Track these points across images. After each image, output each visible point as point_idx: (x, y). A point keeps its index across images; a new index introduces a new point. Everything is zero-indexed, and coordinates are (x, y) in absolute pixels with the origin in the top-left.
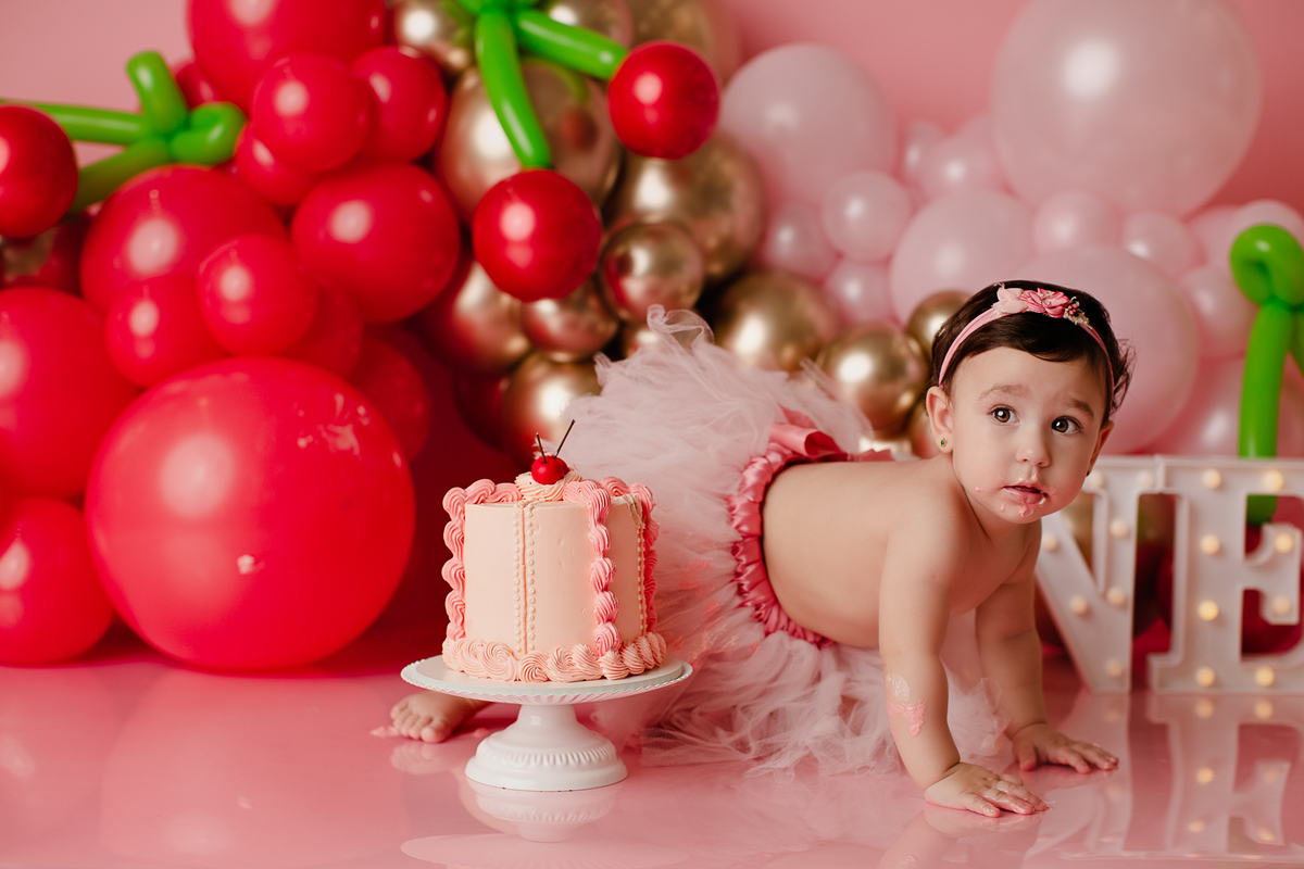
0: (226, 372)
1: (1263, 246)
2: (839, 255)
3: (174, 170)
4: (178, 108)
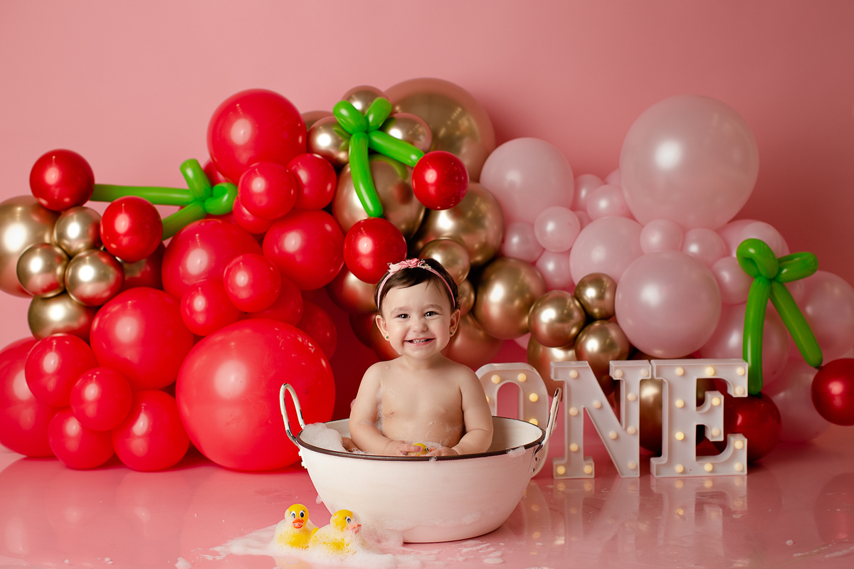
2: (544, 249)
3: (206, 222)
4: (207, 187)
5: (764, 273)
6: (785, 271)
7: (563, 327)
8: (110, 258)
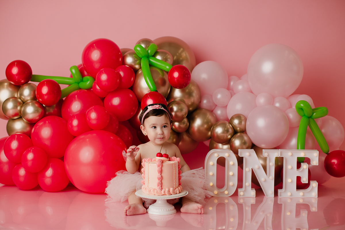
0: (92, 134)
1: (302, 105)
2: (216, 105)
3: (80, 91)
4: (80, 77)
5: (306, 114)
6: (315, 114)
7: (225, 135)
8: (40, 104)
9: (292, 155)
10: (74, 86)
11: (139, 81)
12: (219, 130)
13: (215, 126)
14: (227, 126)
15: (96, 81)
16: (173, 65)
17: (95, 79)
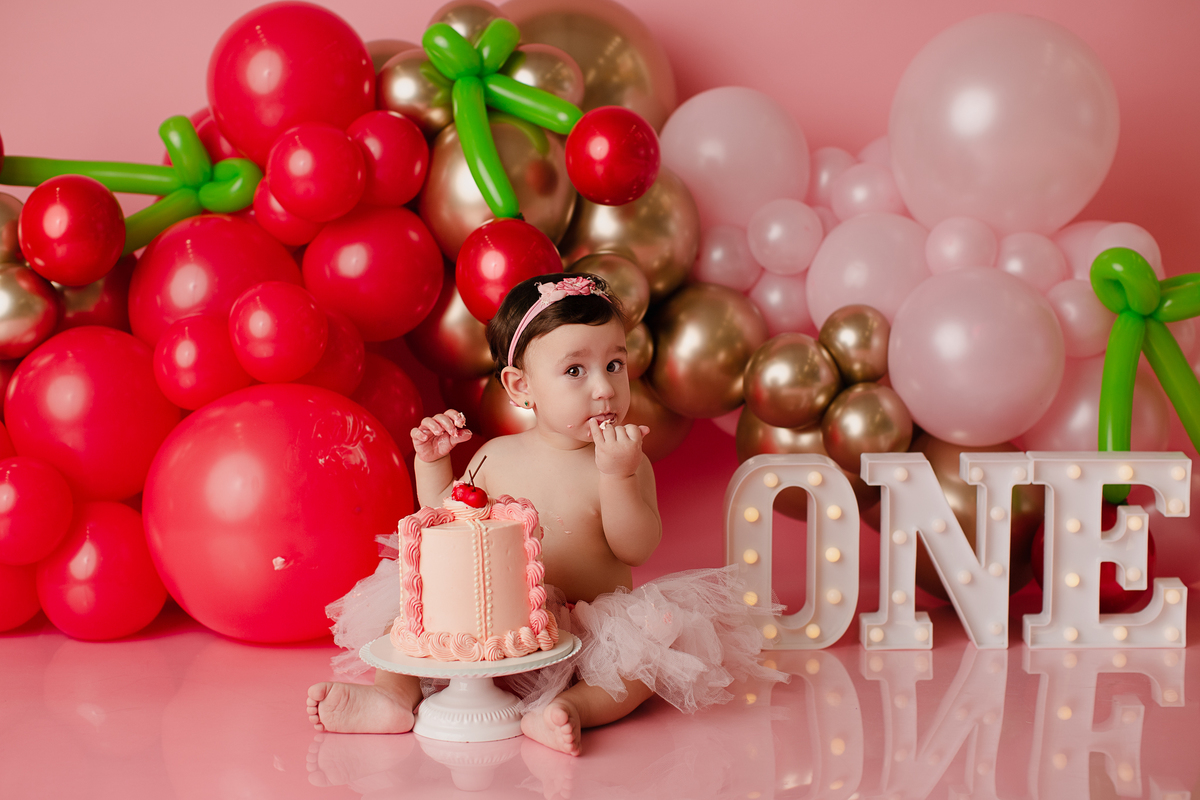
0: (255, 400)
1: (1118, 267)
2: (763, 270)
3: (202, 220)
4: (205, 164)
5: (1135, 305)
6: (1168, 303)
7: (803, 393)
8: (40, 282)
9: (1082, 477)
10: (177, 201)
11: (444, 174)
12: (778, 373)
13: (761, 358)
14: (810, 355)
15: (268, 179)
16: (583, 106)
17: (262, 169)
